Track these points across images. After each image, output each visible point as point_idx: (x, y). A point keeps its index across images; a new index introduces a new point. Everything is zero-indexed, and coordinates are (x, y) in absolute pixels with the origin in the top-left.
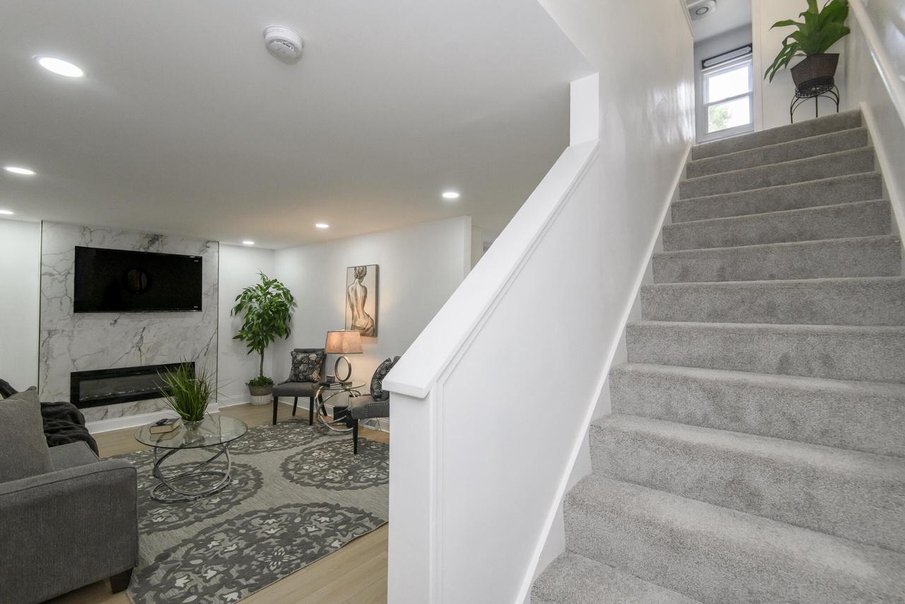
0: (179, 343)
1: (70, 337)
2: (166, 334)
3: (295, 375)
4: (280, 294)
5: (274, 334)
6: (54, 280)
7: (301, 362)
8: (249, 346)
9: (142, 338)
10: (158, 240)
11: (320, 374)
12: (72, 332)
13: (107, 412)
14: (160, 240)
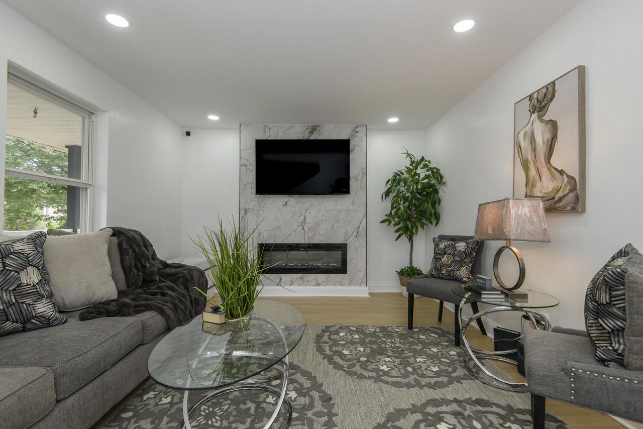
0: (334, 225)
1: (257, 214)
2: (323, 216)
3: (436, 269)
4: (429, 176)
5: (424, 221)
6: (247, 169)
7: (444, 252)
8: (396, 231)
9: (305, 218)
10: (316, 130)
11: (472, 272)
12: (259, 210)
13: (281, 280)
14: (317, 130)
